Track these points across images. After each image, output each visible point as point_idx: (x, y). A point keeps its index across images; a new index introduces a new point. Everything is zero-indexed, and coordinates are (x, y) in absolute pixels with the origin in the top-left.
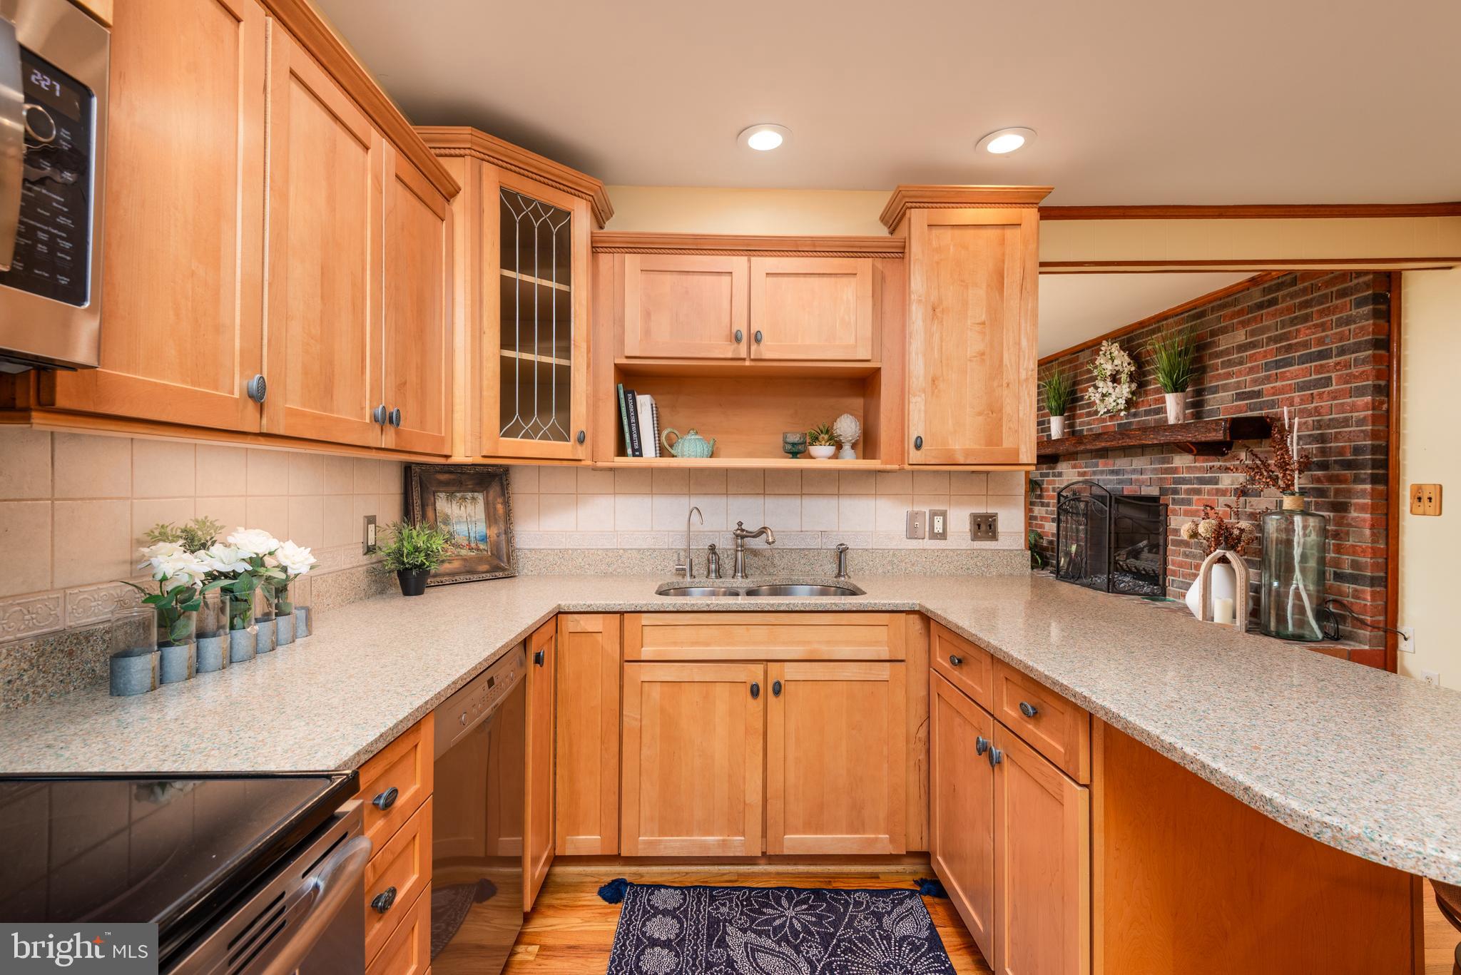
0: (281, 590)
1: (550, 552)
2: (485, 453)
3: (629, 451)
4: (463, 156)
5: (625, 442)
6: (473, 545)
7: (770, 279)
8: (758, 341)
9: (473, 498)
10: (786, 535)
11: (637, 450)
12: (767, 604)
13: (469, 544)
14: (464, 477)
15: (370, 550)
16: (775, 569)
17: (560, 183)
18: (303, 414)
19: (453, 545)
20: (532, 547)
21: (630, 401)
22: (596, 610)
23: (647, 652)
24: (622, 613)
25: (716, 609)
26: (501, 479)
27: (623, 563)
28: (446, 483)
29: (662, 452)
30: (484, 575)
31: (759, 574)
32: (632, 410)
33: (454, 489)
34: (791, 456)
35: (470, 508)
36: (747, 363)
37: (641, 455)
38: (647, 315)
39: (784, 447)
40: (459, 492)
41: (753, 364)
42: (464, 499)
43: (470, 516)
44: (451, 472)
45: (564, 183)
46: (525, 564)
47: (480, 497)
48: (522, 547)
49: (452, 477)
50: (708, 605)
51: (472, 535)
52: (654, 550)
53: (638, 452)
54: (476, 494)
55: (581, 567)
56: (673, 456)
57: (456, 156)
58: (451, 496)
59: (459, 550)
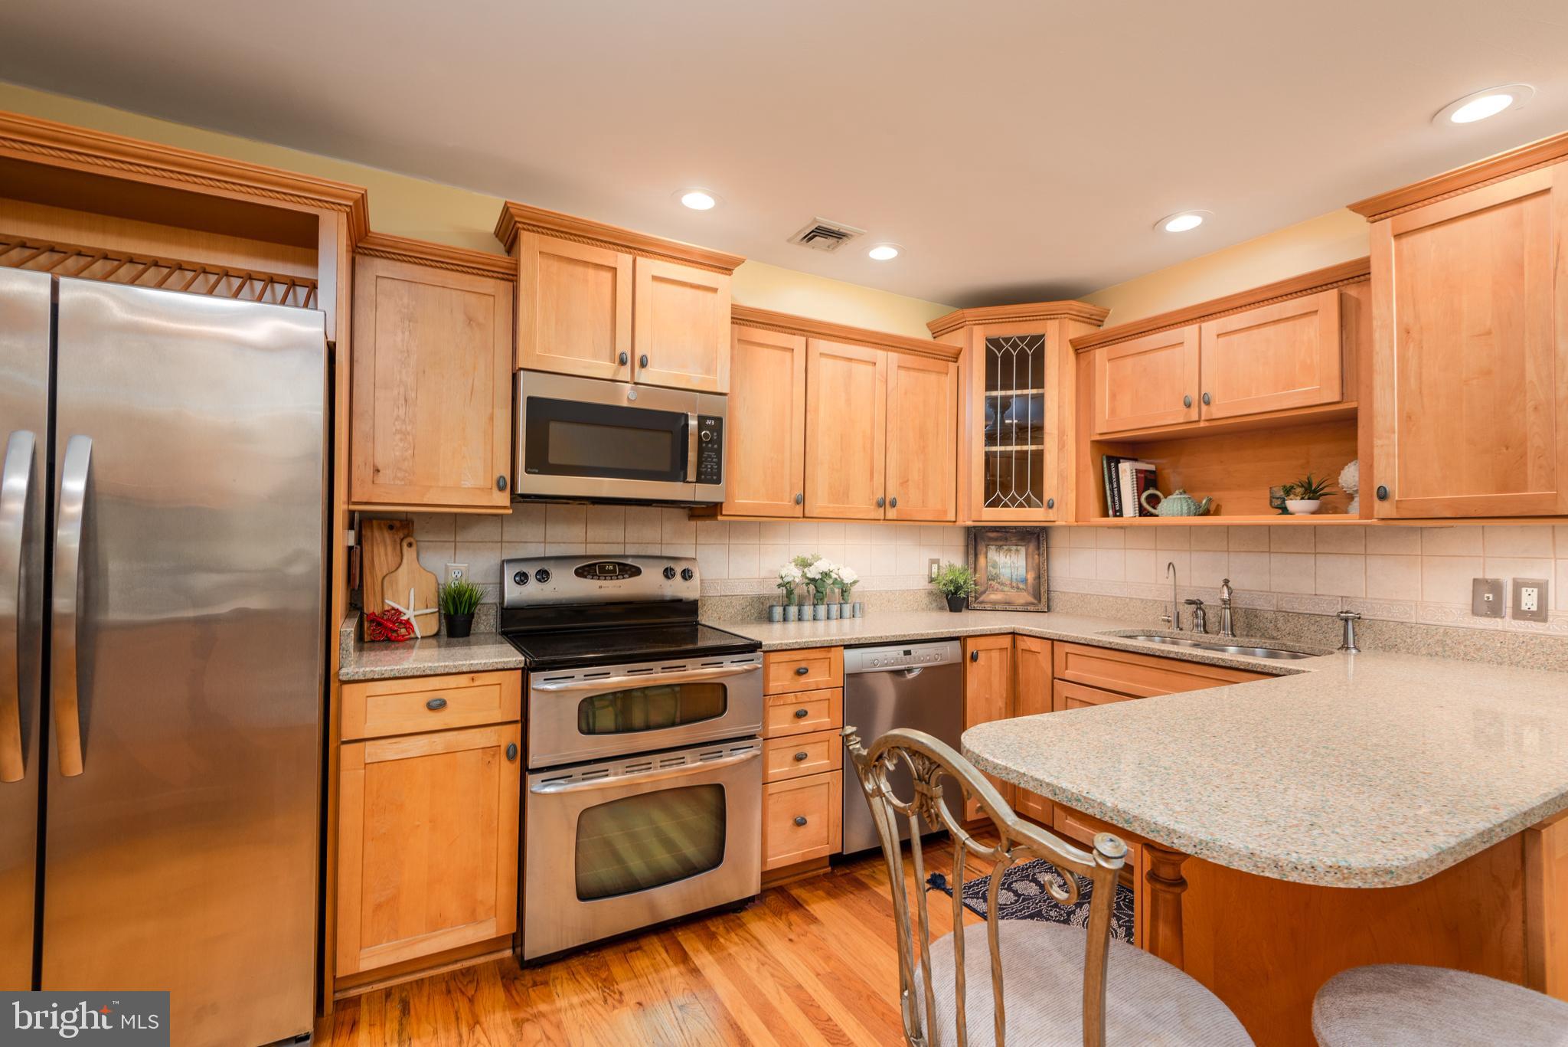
0: (844, 591)
1: (1074, 595)
2: (974, 518)
3: (1111, 512)
4: (962, 327)
5: (1110, 505)
6: (1014, 585)
7: (1222, 340)
8: (1208, 403)
9: (1017, 550)
10: (1297, 598)
11: (1118, 511)
12: (1159, 650)
13: (1011, 584)
14: (1008, 535)
15: (932, 580)
16: (1279, 633)
17: (1036, 316)
18: (828, 507)
19: (999, 583)
20: (1064, 590)
21: (1113, 469)
22: (1034, 634)
23: (1069, 674)
24: (1053, 640)
25: (1116, 647)
26: (1038, 536)
27: (1129, 610)
28: (996, 539)
29: (1142, 512)
30: (1018, 607)
31: (1260, 636)
32: (1114, 477)
33: (1001, 543)
34: (1280, 511)
35: (1014, 557)
36: (1202, 424)
37: (1121, 515)
38: (1113, 396)
39: (1271, 502)
40: (1006, 545)
41: (1207, 424)
42: (1010, 550)
43: (1014, 563)
44: (998, 532)
45: (1042, 313)
46: (1057, 602)
47: (1023, 550)
48: (1055, 589)
49: (999, 534)
50: (1110, 643)
51: (1014, 577)
52: (1156, 601)
53: (1119, 513)
54: (1019, 547)
55: (1097, 610)
56: (1157, 516)
57: (959, 328)
58: (999, 548)
59: (1002, 587)
